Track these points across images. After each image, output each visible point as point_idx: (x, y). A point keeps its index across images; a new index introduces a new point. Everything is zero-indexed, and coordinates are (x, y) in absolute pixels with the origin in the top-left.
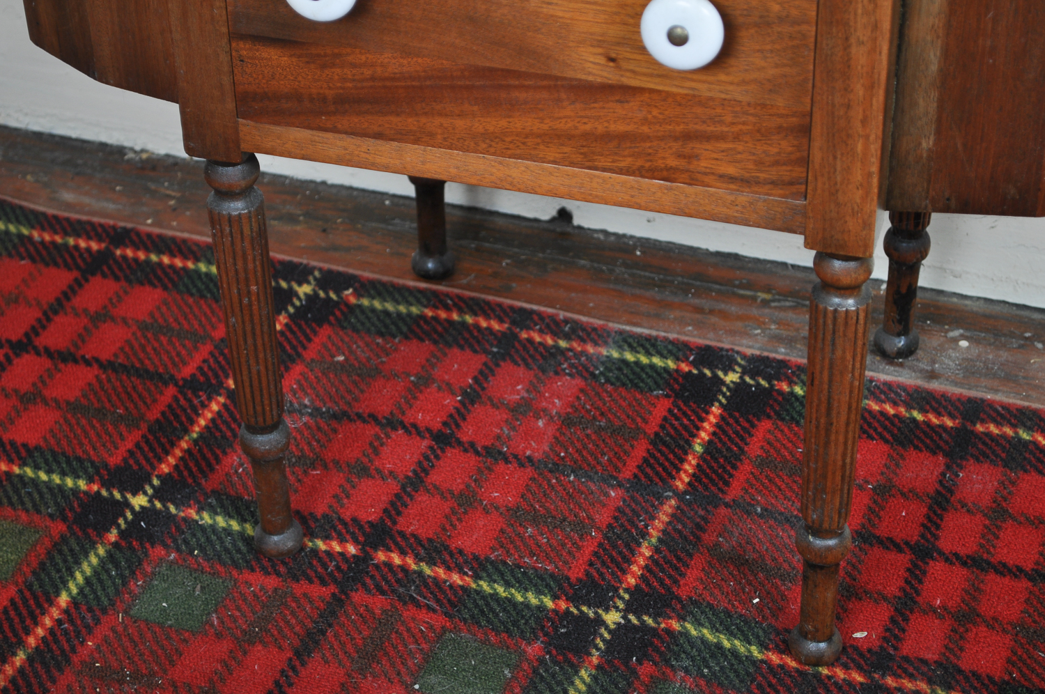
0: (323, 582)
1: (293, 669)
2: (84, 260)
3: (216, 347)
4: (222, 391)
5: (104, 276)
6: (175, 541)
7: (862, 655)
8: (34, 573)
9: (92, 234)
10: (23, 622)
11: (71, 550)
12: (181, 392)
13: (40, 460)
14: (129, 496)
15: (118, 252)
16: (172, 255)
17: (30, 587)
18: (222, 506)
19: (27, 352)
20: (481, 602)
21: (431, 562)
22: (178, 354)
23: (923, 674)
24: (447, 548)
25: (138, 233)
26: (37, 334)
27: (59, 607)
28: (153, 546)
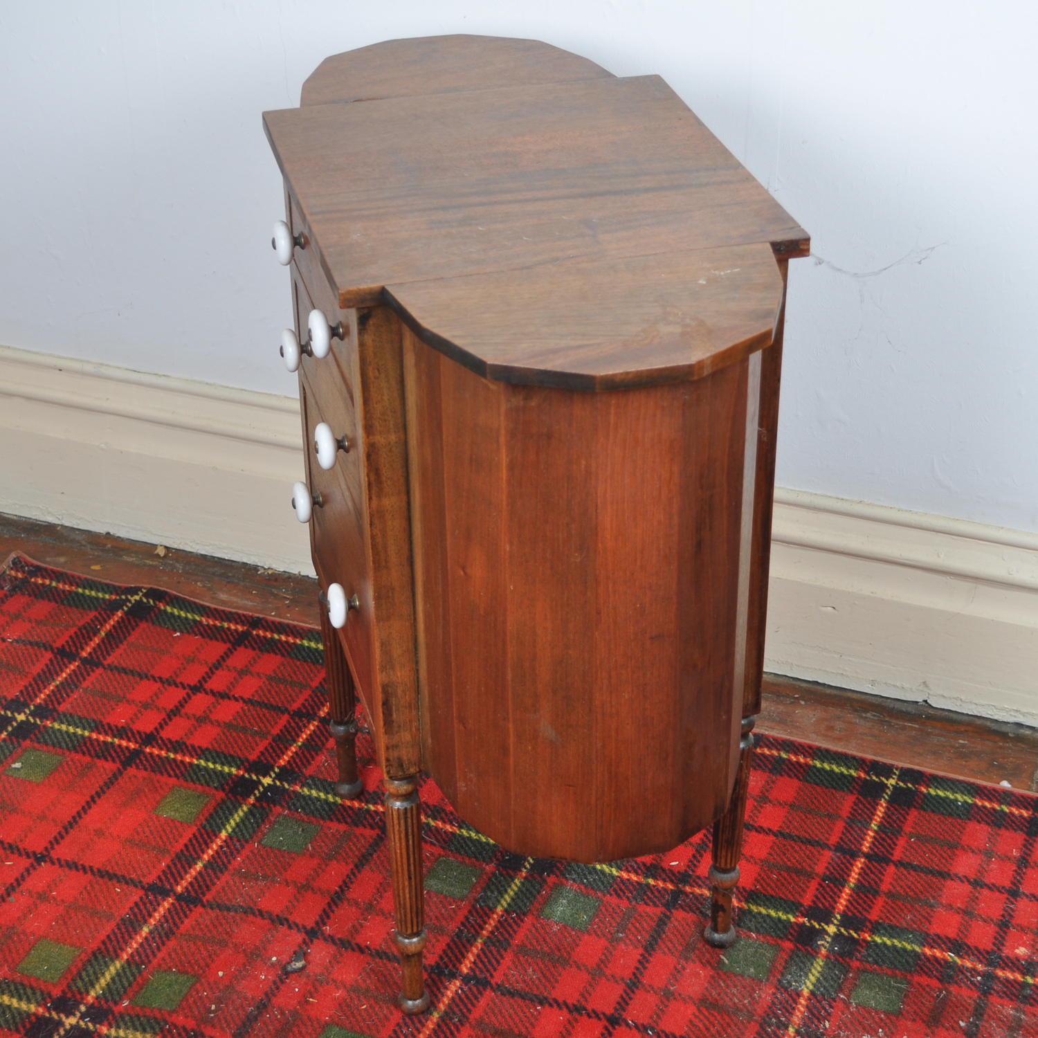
0: (372, 828)
1: (354, 874)
2: (233, 637)
3: (313, 692)
4: (316, 718)
5: (246, 647)
6: (287, 804)
7: (674, 875)
8: (206, 820)
9: (238, 621)
10: (200, 846)
11: (228, 808)
12: (292, 719)
13: (209, 756)
14: (261, 778)
15: (254, 632)
16: (287, 635)
17: (204, 828)
18: (315, 785)
19: (200, 692)
20: (462, 841)
21: (435, 818)
22: (290, 696)
23: (707, 885)
24: (444, 810)
25: (266, 621)
26: (206, 682)
27: (221, 839)
28: (275, 806)
